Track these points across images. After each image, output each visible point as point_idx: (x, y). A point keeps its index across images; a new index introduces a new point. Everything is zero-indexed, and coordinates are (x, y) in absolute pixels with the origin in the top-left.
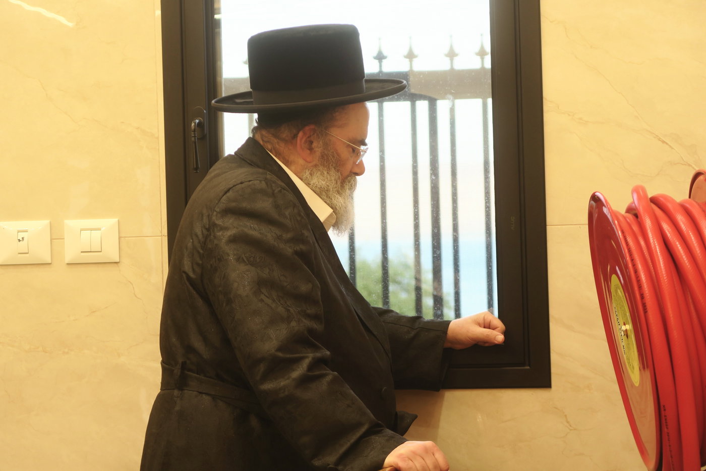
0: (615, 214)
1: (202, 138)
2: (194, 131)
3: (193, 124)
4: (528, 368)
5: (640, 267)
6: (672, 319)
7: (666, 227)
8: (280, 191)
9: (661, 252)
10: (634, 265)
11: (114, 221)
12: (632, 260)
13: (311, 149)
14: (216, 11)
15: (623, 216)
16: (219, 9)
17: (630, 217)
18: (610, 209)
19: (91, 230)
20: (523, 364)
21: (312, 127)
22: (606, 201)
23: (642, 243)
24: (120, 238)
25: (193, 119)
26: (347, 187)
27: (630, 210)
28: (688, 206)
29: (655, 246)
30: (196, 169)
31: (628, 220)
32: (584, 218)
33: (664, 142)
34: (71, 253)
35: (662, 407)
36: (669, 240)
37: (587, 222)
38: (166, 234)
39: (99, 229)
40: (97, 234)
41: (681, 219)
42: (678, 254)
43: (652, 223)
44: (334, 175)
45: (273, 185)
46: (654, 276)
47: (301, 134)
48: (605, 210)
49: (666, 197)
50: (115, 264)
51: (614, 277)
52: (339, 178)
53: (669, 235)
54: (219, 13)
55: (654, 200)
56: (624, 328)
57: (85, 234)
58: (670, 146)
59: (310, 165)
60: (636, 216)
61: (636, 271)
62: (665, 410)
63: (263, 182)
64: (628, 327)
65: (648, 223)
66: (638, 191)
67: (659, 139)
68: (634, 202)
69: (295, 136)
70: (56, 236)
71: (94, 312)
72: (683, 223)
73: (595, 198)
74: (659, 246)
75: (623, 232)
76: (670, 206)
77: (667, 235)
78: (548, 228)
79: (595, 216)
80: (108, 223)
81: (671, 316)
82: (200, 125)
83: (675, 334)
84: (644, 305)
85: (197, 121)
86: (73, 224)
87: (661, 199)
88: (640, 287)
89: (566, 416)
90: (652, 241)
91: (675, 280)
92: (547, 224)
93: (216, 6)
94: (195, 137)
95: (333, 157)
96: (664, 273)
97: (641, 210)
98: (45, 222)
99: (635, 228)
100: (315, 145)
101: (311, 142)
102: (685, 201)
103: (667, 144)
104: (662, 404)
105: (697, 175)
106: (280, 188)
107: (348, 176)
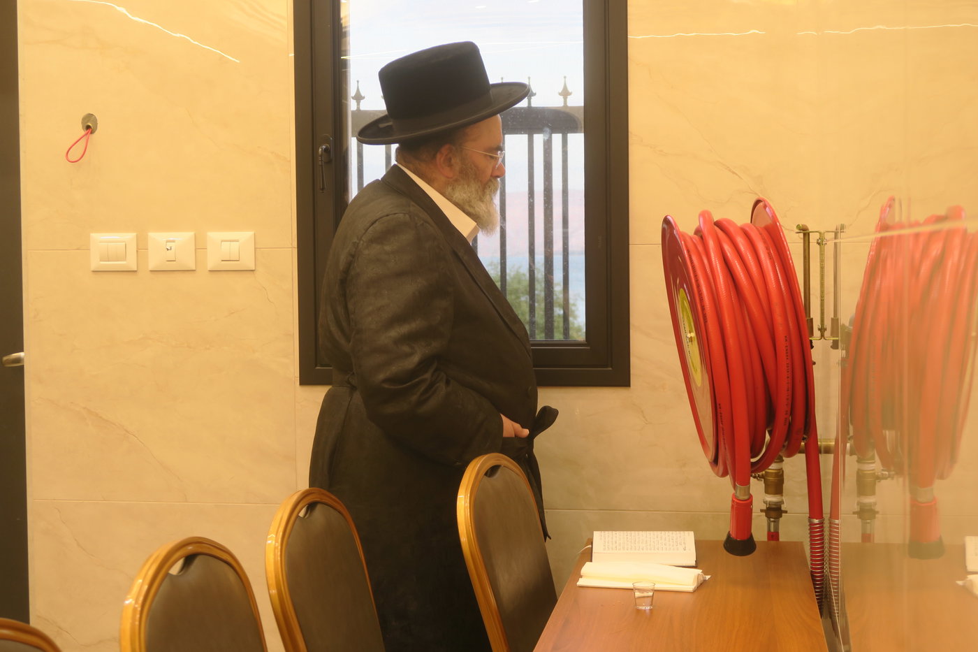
0: (683, 236)
1: (329, 162)
2: (321, 156)
3: (320, 150)
4: (610, 369)
5: (702, 282)
6: (728, 328)
7: (727, 248)
8: (422, 225)
9: (721, 269)
10: (697, 281)
11: (251, 233)
12: (696, 276)
13: (450, 166)
14: (343, 53)
15: (691, 238)
16: (346, 51)
17: (696, 238)
18: (678, 231)
19: (231, 241)
20: (607, 366)
21: (447, 146)
22: (675, 223)
23: (706, 261)
24: (255, 248)
25: (321, 145)
26: (487, 191)
27: (698, 232)
28: (747, 229)
29: (716, 264)
30: (323, 189)
31: (695, 241)
32: (658, 238)
33: (734, 173)
34: (212, 262)
35: (718, 405)
36: (729, 260)
37: (660, 241)
38: (296, 246)
39: (237, 241)
40: (235, 246)
41: (741, 241)
42: (736, 271)
43: (715, 244)
44: (474, 186)
45: (416, 218)
46: (715, 292)
47: (438, 156)
48: (675, 232)
49: (729, 221)
50: (251, 272)
51: (682, 290)
52: (479, 187)
53: (729, 254)
54: (346, 55)
55: (718, 224)
56: (689, 335)
57: (226, 246)
58: (740, 177)
59: (451, 180)
60: (702, 238)
61: (699, 287)
62: (720, 408)
63: (407, 216)
64: (693, 335)
65: (711, 244)
66: (705, 215)
67: (730, 170)
68: (700, 226)
69: (434, 157)
70: (200, 246)
71: (233, 313)
72: (743, 245)
73: (666, 221)
74: (719, 263)
75: (688, 251)
76: (732, 229)
77: (727, 255)
78: (630, 246)
79: (668, 236)
80: (246, 236)
81: (728, 325)
82: (326, 150)
83: (731, 342)
84: (705, 316)
85: (324, 147)
86: (214, 236)
87: (725, 223)
88: (701, 300)
89: (642, 412)
90: (713, 260)
91: (732, 294)
92: (630, 243)
93: (343, 49)
94: (322, 161)
95: (471, 169)
96: (723, 287)
97: (705, 232)
98: (191, 234)
99: (700, 248)
100: (453, 160)
101: (450, 160)
102: (746, 225)
103: (737, 175)
104: (718, 402)
105: (758, 202)
106: (422, 222)
107: (488, 181)
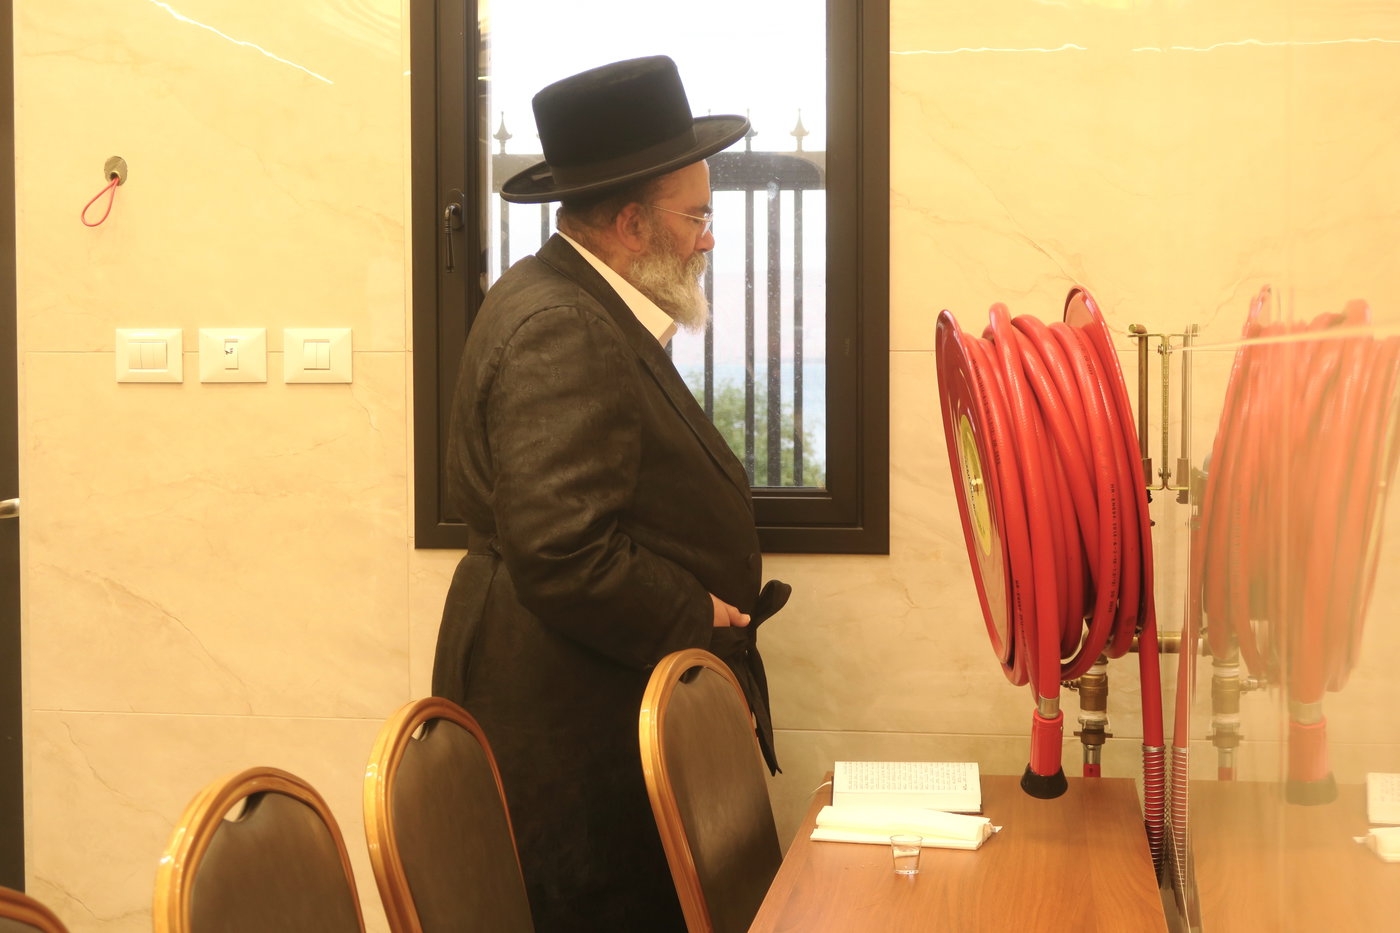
0: (966, 339)
1: (460, 229)
2: (449, 220)
3: (447, 211)
4: (861, 529)
5: (993, 406)
6: (1031, 473)
7: (1030, 358)
8: (596, 322)
9: (1021, 388)
10: (986, 404)
11: (345, 331)
12: (984, 397)
13: (636, 233)
14: (481, 72)
15: (978, 343)
16: (485, 69)
17: (986, 343)
18: (960, 333)
19: (318, 341)
20: (856, 525)
21: (632, 205)
22: (955, 321)
23: (998, 376)
24: (353, 352)
25: (448, 204)
26: (690, 270)
27: (988, 333)
28: (1059, 330)
29: (1014, 380)
30: (450, 268)
31: (982, 346)
32: (931, 342)
33: (1040, 250)
34: (291, 370)
35: (1014, 583)
36: (1032, 375)
37: (933, 346)
38: (411, 349)
39: (327, 341)
40: (324, 349)
41: (1049, 348)
42: (1042, 391)
43: (1012, 351)
44: (671, 262)
45: (587, 313)
46: (1012, 422)
47: (619, 219)
48: (955, 334)
49: (1032, 319)
50: (347, 386)
51: (964, 417)
52: (678, 264)
53: (1032, 367)
54: (485, 75)
55: (1016, 323)
56: (974, 482)
57: (310, 347)
58: (1048, 256)
59: (637, 254)
60: (993, 342)
61: (988, 412)
62: (1018, 586)
63: (574, 310)
64: (980, 481)
65: (1007, 351)
66: (998, 310)
67: (1035, 246)
68: (991, 325)
69: (613, 220)
70: (273, 349)
71: (319, 445)
72: (1052, 354)
73: (943, 318)
74: (1018, 379)
75: (974, 362)
76: (1036, 330)
77: (1029, 367)
78: (891, 353)
79: (945, 339)
80: (339, 334)
81: (1030, 468)
82: (456, 212)
83: (1034, 492)
84: (996, 456)
85: (453, 207)
86: (295, 334)
87: (1026, 321)
88: (992, 431)
89: (906, 590)
90: (1009, 374)
92: (891, 349)
93: (481, 65)
94: (449, 227)
95: (667, 238)
97: (999, 333)
98: (260, 331)
99: (991, 357)
100: (640, 226)
101: (636, 225)
102: (1058, 324)
103: (1044, 252)
104: (1014, 578)
105: (1074, 292)
106: (596, 318)
107: (691, 256)
